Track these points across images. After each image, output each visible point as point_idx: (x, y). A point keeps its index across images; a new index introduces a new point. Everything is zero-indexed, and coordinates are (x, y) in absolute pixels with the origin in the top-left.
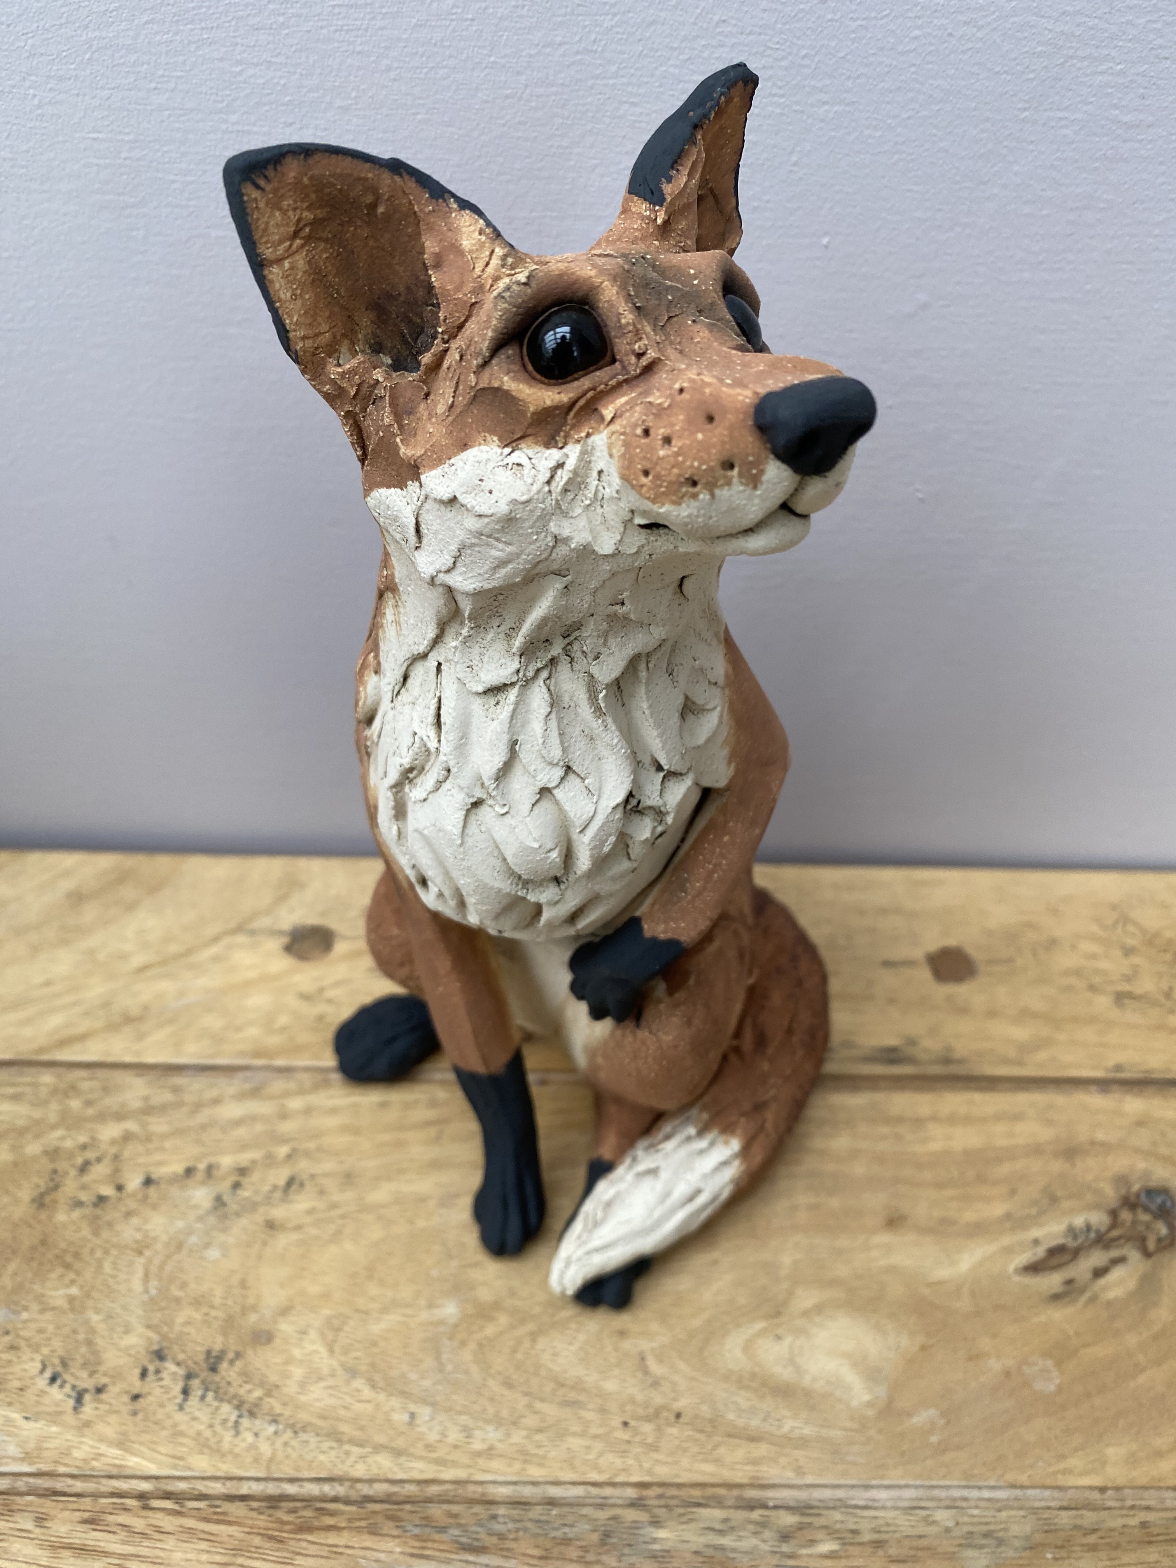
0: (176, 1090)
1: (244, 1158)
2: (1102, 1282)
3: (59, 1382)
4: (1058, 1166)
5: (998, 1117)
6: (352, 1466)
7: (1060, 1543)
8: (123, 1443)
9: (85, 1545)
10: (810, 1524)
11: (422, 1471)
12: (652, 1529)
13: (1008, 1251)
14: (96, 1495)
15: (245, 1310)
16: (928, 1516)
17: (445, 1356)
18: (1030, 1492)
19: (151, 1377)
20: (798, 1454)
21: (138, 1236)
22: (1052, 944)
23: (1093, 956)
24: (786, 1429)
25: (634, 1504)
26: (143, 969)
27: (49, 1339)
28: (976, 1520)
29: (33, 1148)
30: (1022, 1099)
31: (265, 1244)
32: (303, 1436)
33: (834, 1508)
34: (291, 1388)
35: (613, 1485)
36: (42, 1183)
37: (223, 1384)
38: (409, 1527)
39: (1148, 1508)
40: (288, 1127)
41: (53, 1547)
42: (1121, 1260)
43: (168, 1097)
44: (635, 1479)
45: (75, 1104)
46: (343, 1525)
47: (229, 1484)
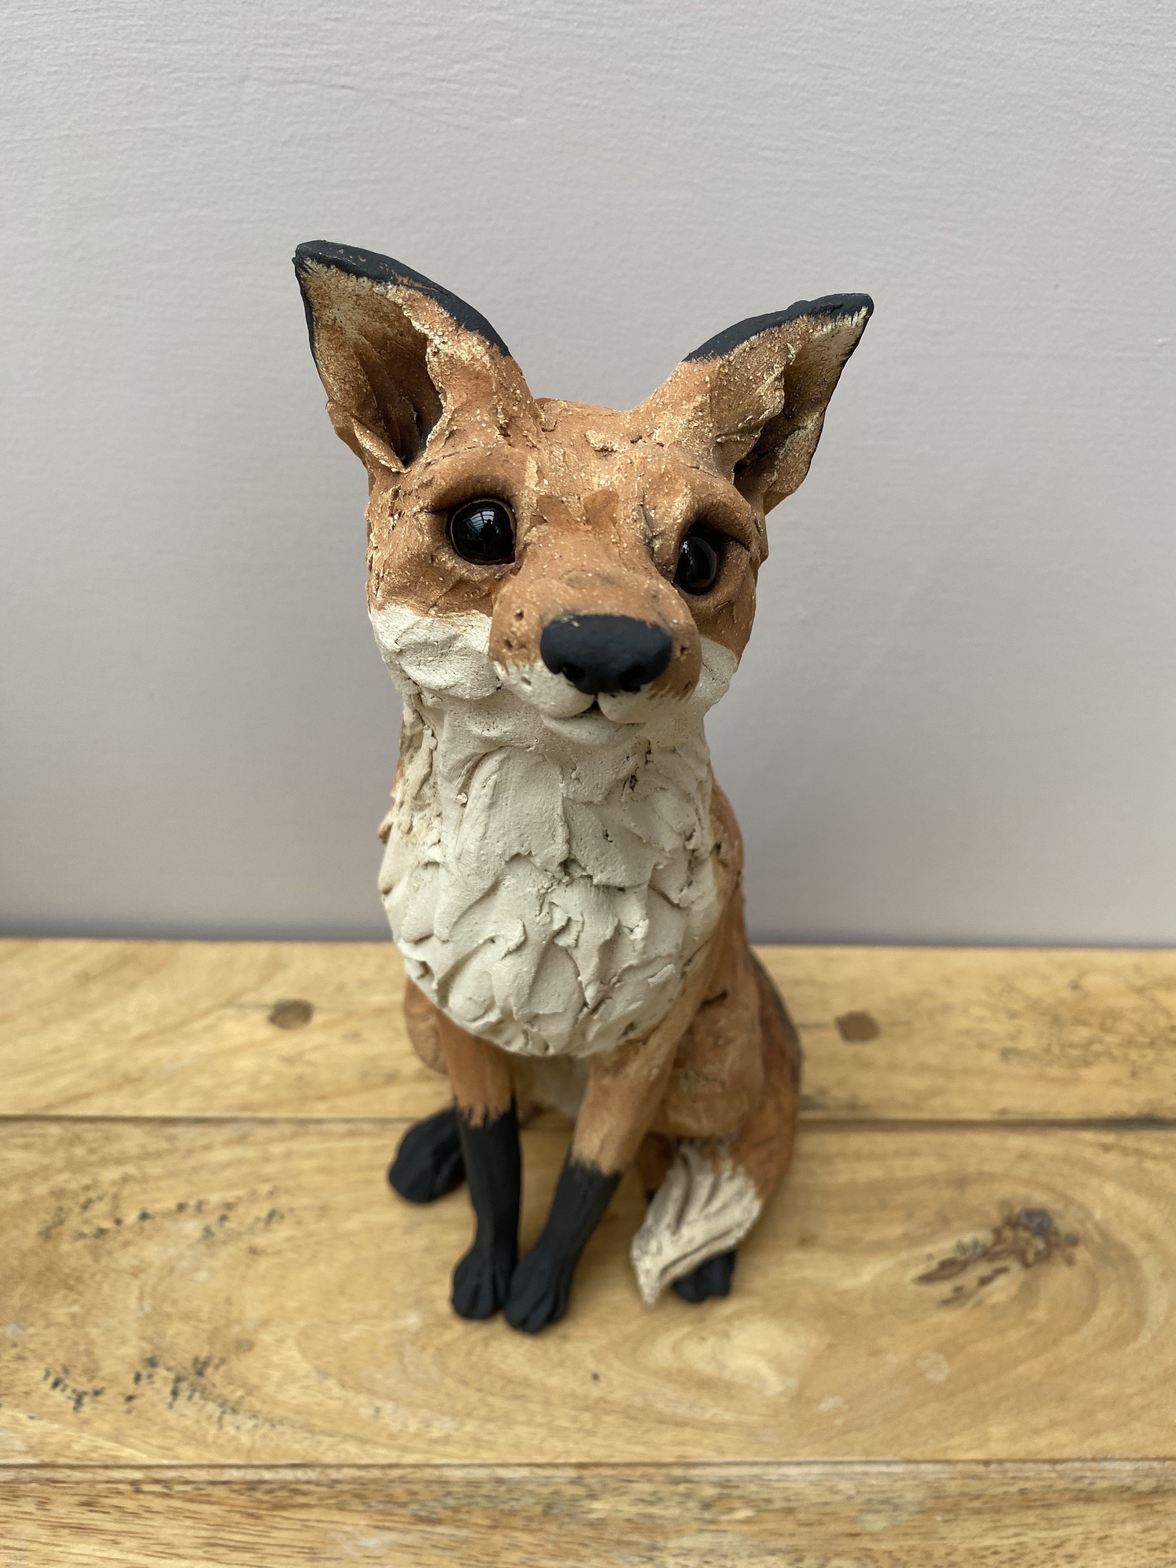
0: (171, 1139)
1: (230, 1196)
2: (988, 1288)
3: (61, 1387)
4: (948, 1194)
5: (897, 1154)
6: (322, 1453)
7: (948, 1507)
8: (118, 1437)
9: (82, 1524)
10: (728, 1496)
11: (385, 1457)
12: (588, 1502)
13: (905, 1265)
14: (93, 1483)
15: (229, 1323)
16: (834, 1486)
17: (407, 1360)
18: (924, 1467)
19: (144, 1382)
20: (719, 1436)
21: (135, 1262)
22: (946, 1008)
23: (981, 1019)
24: (707, 1416)
25: (573, 1482)
26: (143, 1038)
27: (52, 1350)
28: (876, 1489)
29: (40, 1189)
30: (920, 1139)
31: (248, 1266)
32: (279, 1428)
33: (751, 1481)
34: (269, 1389)
35: (556, 1466)
36: (48, 1218)
37: (209, 1387)
38: (373, 1503)
39: (1027, 1479)
40: (270, 1169)
41: (53, 1527)
42: (1004, 1271)
43: (164, 1145)
44: (574, 1460)
45: (79, 1152)
46: (315, 1503)
47: (213, 1471)
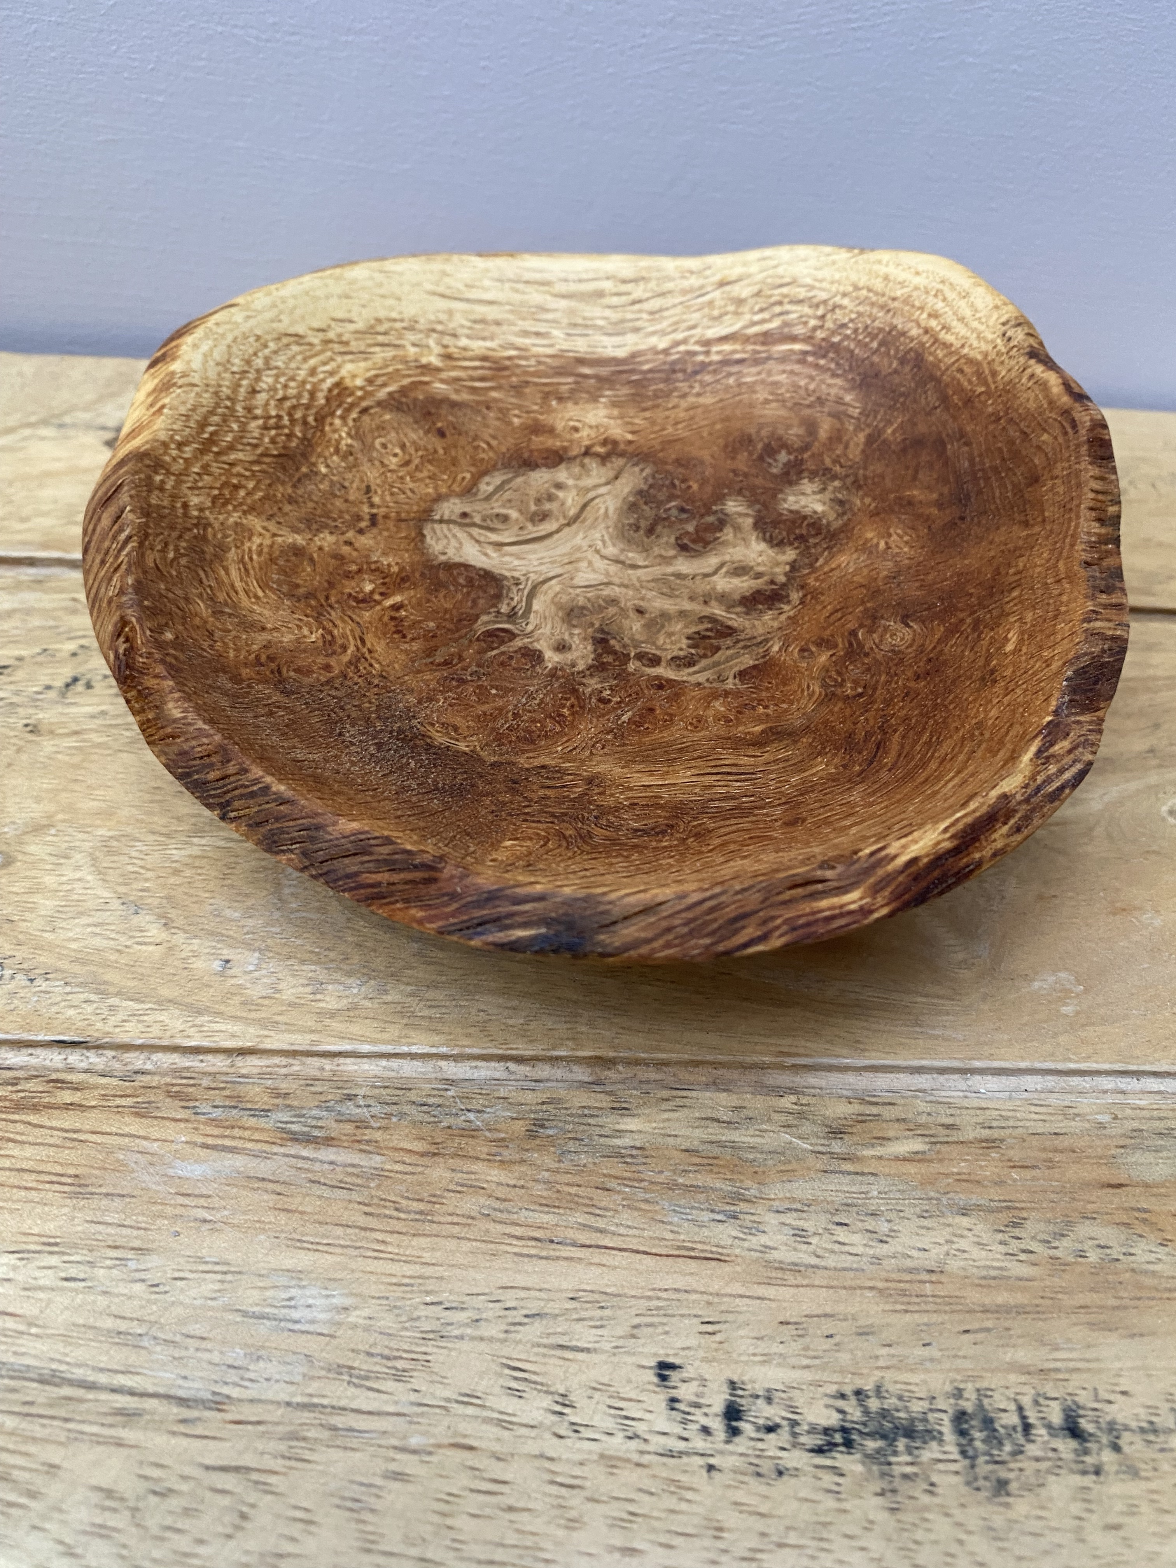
6: (117, 1026)
10: (875, 1119)
11: (233, 1036)
12: (614, 1118)
16: (1067, 1108)
28: (1146, 1113)
33: (914, 1097)
46: (93, 1103)
